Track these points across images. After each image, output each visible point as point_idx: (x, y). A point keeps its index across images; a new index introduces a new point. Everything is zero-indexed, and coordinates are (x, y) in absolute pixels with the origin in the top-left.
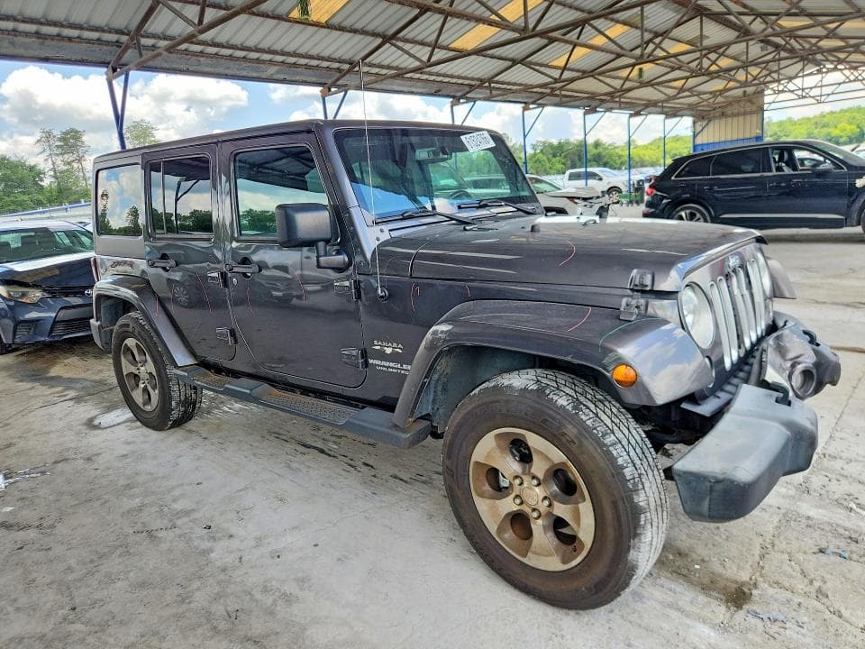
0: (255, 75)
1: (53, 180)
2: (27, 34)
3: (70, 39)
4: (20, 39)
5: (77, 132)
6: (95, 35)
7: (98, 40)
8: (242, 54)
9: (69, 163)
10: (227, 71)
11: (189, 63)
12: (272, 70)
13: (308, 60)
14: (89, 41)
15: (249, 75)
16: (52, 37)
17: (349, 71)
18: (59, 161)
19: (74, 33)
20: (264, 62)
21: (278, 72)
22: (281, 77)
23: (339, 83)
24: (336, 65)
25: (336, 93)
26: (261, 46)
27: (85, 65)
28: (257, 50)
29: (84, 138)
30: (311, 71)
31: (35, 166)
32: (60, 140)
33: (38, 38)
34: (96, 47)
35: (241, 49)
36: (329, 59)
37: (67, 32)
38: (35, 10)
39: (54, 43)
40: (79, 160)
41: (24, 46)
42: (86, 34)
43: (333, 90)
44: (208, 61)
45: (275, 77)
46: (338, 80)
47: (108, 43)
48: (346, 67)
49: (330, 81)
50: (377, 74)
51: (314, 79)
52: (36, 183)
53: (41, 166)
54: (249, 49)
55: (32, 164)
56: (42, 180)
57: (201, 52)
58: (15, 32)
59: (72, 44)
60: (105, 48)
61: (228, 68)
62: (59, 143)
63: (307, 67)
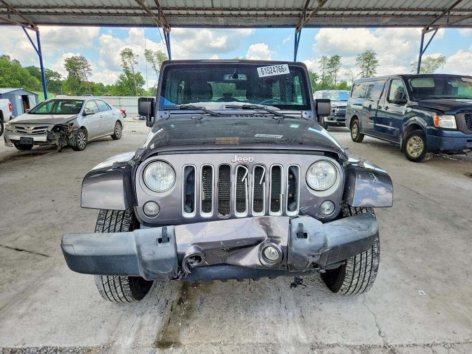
0: (376, 24)
1: (321, 80)
2: (261, 16)
3: (278, 16)
4: (259, 18)
5: (338, 57)
6: (288, 13)
7: (291, 14)
8: (365, 13)
9: (330, 73)
10: (358, 23)
11: (336, 21)
12: (387, 20)
13: (411, 12)
14: (286, 16)
15: (372, 24)
16: (270, 16)
17: (441, 16)
18: (326, 71)
19: (279, 13)
20: (380, 16)
21: (391, 21)
22: (394, 23)
23: (434, 24)
24: (432, 13)
25: (432, 30)
26: (376, 7)
27: (287, 27)
28: (374, 9)
29: (340, 60)
30: (414, 18)
31: (315, 74)
32: (329, 61)
33: (265, 17)
34: (289, 18)
35: (356, 10)
36: (426, 9)
37: (277, 13)
38: (262, 5)
39: (272, 18)
40: (336, 71)
41: (261, 21)
42: (285, 13)
43: (430, 29)
44: (346, 19)
45: (389, 24)
46: (434, 22)
47: (295, 16)
48: (440, 13)
49: (429, 23)
50: (460, 15)
51: (418, 23)
52: (314, 82)
53: (318, 74)
54: (369, 9)
55: (315, 73)
56: (316, 80)
57: (342, 14)
58: (257, 15)
59: (279, 18)
60: (294, 18)
61: (359, 21)
62: (328, 63)
63: (410, 16)
